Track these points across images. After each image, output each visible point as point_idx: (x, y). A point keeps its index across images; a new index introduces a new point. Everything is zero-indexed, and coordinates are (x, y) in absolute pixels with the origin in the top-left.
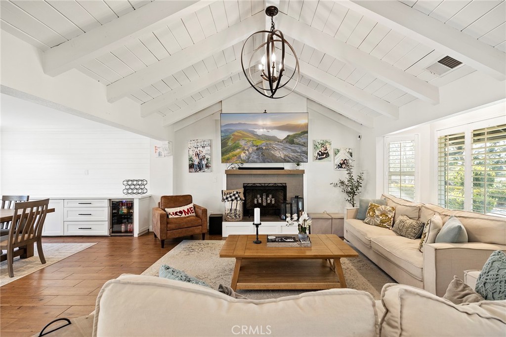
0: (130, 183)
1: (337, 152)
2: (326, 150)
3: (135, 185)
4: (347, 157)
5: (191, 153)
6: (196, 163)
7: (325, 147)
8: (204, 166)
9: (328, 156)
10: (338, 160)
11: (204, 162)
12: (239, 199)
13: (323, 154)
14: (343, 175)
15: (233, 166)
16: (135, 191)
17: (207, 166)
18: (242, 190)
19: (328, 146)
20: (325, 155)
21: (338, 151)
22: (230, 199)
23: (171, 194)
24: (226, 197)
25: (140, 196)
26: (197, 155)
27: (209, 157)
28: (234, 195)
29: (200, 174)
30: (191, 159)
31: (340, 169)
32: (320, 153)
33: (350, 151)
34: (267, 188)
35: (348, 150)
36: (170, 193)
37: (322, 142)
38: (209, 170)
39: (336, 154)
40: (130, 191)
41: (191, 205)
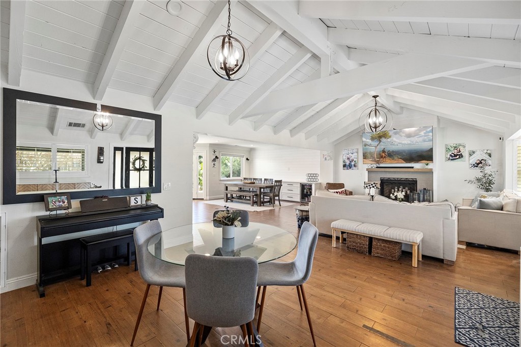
0: (309, 175)
1: (472, 153)
2: (460, 151)
3: (313, 176)
4: (486, 157)
5: (344, 157)
6: (348, 164)
7: (458, 149)
8: (353, 166)
9: (462, 157)
11: (353, 163)
12: (375, 187)
13: (455, 156)
14: (477, 173)
15: (372, 166)
16: (312, 180)
17: (355, 166)
18: (379, 182)
19: (462, 148)
20: (458, 157)
21: (474, 152)
22: (369, 187)
23: (332, 182)
24: (367, 186)
25: (315, 183)
26: (348, 159)
27: (356, 160)
28: (372, 185)
29: (350, 171)
30: (344, 162)
31: (475, 168)
32: (453, 155)
33: (488, 152)
34: (400, 182)
35: (486, 151)
37: (455, 145)
38: (356, 168)
39: (470, 155)
40: (309, 180)
41: (343, 189)
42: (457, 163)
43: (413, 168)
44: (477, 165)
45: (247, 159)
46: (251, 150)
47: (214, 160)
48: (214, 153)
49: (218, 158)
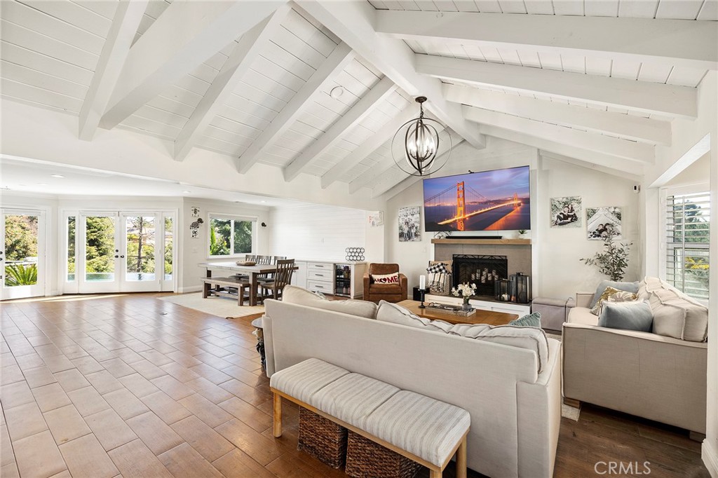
0: (351, 250)
1: (591, 213)
2: (572, 210)
3: (356, 253)
4: (612, 219)
5: (401, 221)
6: (406, 232)
7: (570, 207)
8: (413, 235)
9: (576, 219)
10: (594, 224)
11: (413, 231)
12: (444, 271)
13: (566, 217)
14: (599, 247)
15: (440, 235)
16: (355, 258)
17: (416, 235)
18: (450, 262)
19: (575, 205)
20: (570, 219)
21: (594, 212)
22: (433, 271)
23: (383, 263)
24: (432, 268)
25: (355, 262)
26: (407, 223)
27: (418, 225)
28: (438, 266)
29: (409, 243)
30: (401, 228)
31: (597, 238)
32: (562, 216)
33: (617, 210)
35: (612, 210)
36: (381, 260)
37: (564, 200)
38: (418, 239)
39: (589, 216)
40: (351, 258)
41: (396, 274)
42: (569, 230)
43: (500, 238)
44: (598, 233)
45: (263, 225)
46: (270, 211)
47: (195, 225)
48: (195, 212)
49: (202, 222)
